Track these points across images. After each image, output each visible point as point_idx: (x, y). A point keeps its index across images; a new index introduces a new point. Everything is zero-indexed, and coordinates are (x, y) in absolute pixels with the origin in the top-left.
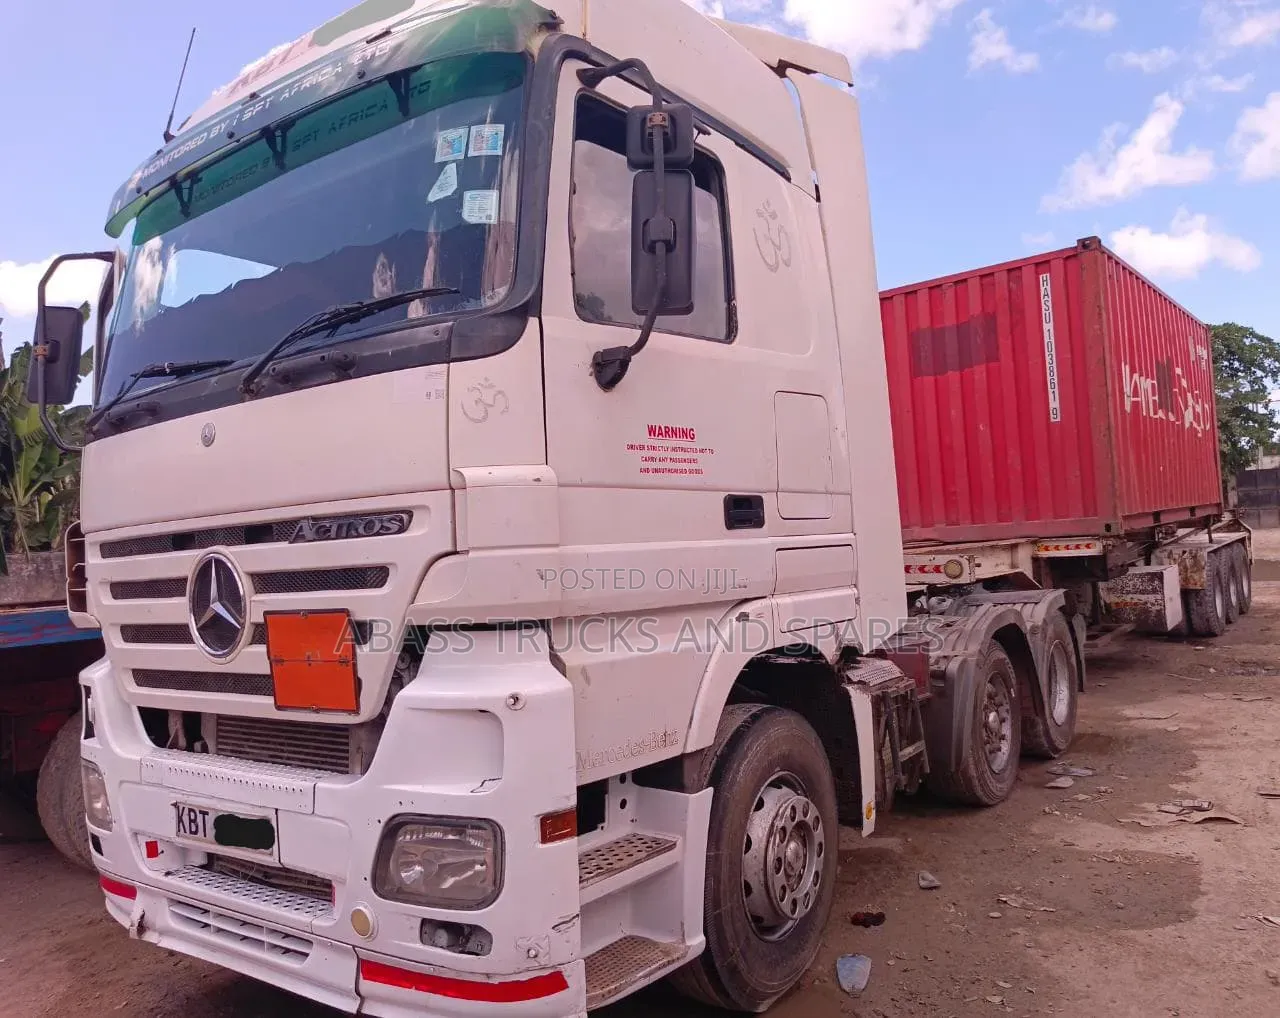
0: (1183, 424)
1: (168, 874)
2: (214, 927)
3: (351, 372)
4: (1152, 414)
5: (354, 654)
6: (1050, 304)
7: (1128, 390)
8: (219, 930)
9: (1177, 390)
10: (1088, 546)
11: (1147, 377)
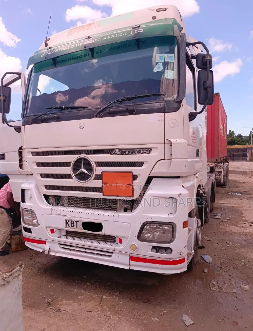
0: (225, 137)
1: (58, 237)
2: (76, 250)
3: (134, 113)
4: (222, 135)
5: (133, 183)
8: (77, 251)
10: (211, 164)
11: (222, 126)
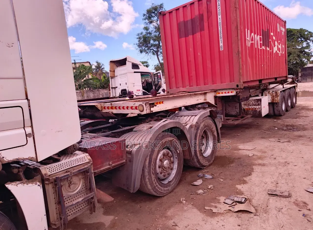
0: (273, 51)
4: (259, 47)
6: (220, 8)
7: (248, 38)
9: (271, 40)
10: (232, 92)
11: (258, 35)
